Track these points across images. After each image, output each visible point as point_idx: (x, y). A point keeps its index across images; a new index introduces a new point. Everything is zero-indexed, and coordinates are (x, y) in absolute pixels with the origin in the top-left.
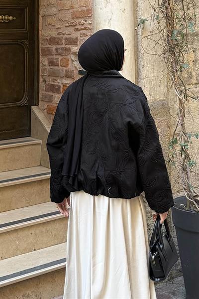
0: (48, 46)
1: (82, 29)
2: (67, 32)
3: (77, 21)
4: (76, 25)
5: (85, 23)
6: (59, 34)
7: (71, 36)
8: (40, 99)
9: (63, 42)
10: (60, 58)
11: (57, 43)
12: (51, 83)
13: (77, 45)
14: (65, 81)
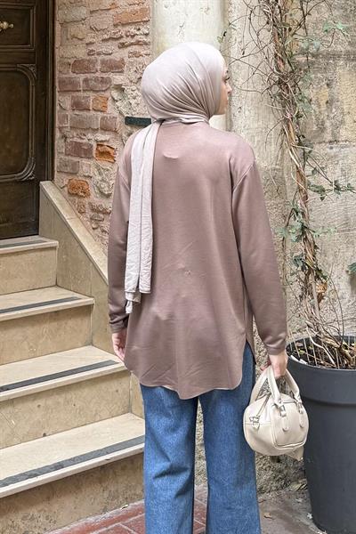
0: (71, 75)
1: (132, 44)
2: (104, 50)
3: (123, 31)
4: (122, 37)
5: (138, 33)
6: (90, 53)
7: (112, 57)
8: (55, 168)
9: (99, 68)
10: (92, 95)
11: (87, 70)
12: (75, 139)
13: (122, 72)
14: (101, 137)
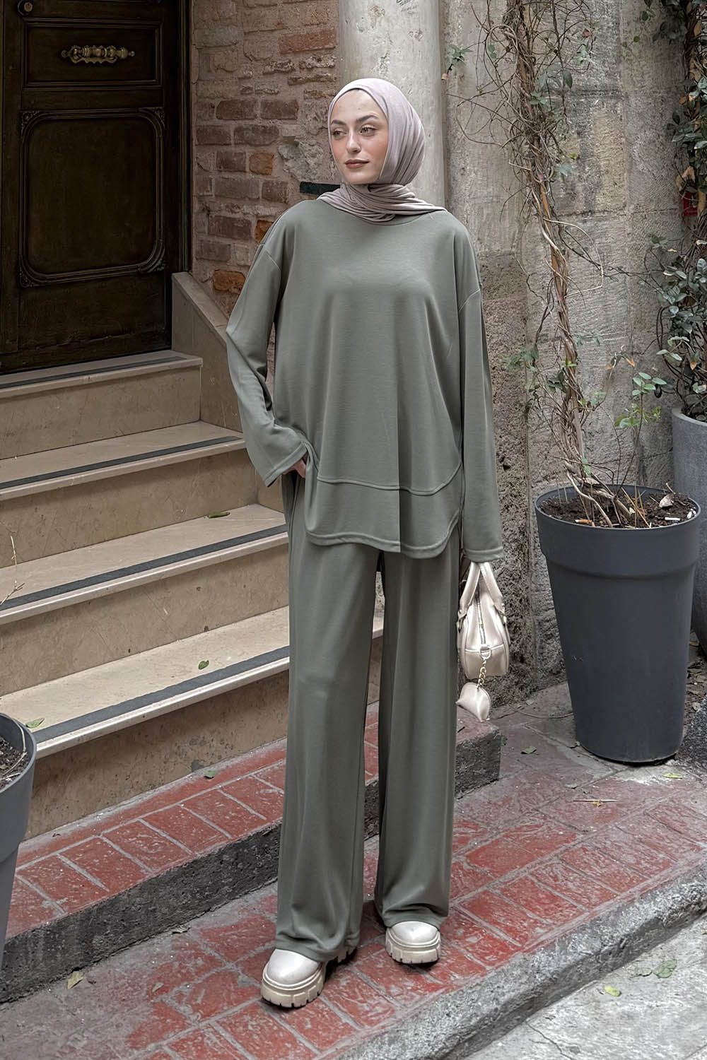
0: (216, 121)
1: (309, 80)
2: (266, 87)
3: (295, 60)
4: (293, 70)
5: (318, 65)
6: (245, 91)
7: (278, 97)
8: (194, 255)
9: (258, 112)
10: (248, 151)
11: (241, 115)
12: (224, 213)
13: (295, 119)
14: (264, 210)
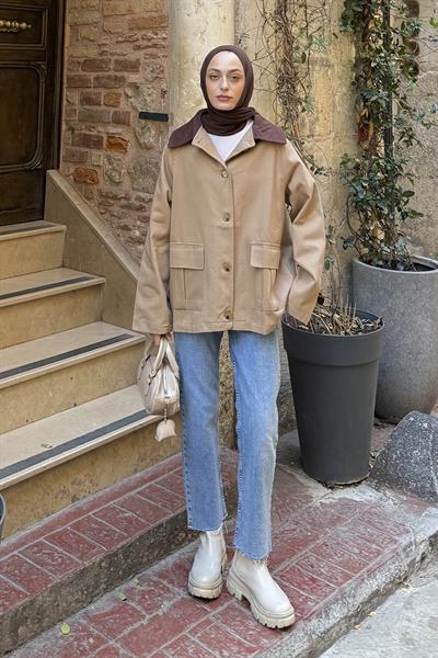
0: (83, 73)
1: (148, 47)
2: (118, 51)
3: (139, 35)
4: (137, 40)
5: (155, 37)
6: (103, 53)
7: (126, 57)
8: (61, 158)
9: (112, 67)
10: (103, 92)
11: (100, 69)
12: (83, 132)
13: (137, 71)
14: (112, 130)
